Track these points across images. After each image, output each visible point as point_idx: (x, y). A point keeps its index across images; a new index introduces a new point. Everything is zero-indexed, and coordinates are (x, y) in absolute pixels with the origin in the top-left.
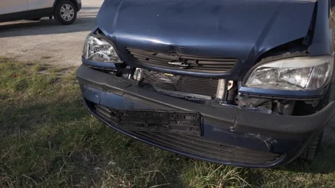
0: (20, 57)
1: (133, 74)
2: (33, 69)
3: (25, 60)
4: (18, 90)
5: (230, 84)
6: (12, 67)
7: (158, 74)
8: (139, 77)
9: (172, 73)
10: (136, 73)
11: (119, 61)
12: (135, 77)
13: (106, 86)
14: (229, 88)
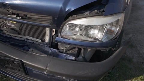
5: (54, 32)
9: (15, 21)
14: (53, 34)
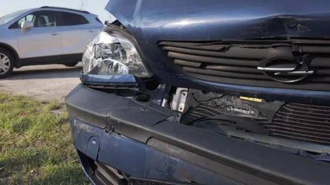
0: (39, 95)
1: (170, 101)
2: (46, 108)
3: (42, 99)
4: (15, 131)
6: (24, 105)
7: (223, 100)
8: (182, 105)
10: (176, 97)
11: (145, 74)
12: (174, 105)
13: (113, 121)
